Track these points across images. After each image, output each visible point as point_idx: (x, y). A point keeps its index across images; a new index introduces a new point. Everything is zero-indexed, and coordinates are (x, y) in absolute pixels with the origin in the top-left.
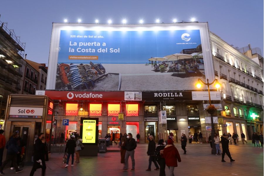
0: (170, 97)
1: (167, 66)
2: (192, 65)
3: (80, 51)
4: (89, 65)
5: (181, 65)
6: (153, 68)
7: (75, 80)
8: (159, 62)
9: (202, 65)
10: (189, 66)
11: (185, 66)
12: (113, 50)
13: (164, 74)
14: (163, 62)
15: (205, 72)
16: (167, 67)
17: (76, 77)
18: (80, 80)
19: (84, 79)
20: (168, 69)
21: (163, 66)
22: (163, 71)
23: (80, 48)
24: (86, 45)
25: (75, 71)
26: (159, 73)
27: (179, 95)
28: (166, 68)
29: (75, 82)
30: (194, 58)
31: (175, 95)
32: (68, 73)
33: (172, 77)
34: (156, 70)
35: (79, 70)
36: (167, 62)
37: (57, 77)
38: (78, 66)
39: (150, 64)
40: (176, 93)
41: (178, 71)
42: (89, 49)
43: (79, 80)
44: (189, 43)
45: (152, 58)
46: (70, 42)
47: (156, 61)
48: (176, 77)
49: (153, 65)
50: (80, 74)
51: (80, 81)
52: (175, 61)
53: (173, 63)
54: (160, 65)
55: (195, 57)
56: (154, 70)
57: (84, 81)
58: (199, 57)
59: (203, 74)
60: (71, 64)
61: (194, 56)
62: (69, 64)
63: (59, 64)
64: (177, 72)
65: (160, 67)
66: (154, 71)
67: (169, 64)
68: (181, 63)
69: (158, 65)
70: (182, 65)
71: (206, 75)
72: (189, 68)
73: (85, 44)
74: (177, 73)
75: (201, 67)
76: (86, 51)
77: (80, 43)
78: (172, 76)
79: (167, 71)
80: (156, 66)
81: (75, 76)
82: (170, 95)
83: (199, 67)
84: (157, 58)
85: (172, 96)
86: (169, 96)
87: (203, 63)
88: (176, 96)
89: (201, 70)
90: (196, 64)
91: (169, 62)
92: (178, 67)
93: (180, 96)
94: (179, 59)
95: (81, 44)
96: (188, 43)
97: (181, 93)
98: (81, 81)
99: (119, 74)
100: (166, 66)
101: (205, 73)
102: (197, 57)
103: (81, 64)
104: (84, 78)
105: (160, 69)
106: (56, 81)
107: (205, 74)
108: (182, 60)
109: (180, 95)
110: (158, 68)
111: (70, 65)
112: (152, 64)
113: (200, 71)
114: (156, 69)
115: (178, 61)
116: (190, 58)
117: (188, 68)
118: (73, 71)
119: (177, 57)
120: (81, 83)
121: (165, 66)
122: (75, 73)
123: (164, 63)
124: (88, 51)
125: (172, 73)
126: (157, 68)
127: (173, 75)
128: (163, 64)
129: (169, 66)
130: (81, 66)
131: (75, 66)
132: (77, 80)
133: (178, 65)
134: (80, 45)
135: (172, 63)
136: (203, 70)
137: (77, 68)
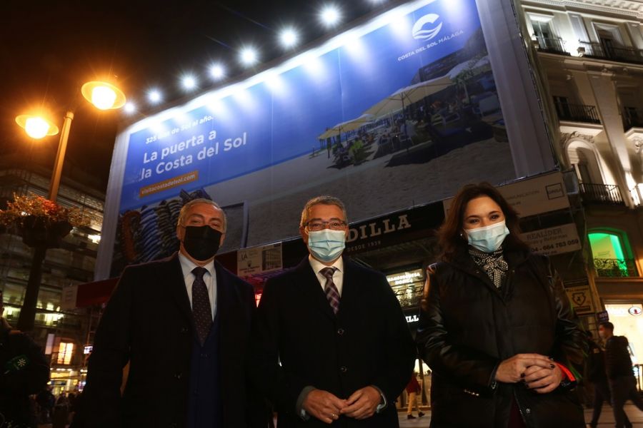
0: (369, 239)
1: (373, 138)
2: (451, 108)
3: (163, 171)
4: (178, 198)
5: (416, 122)
6: (333, 157)
7: (148, 247)
8: (348, 135)
9: (489, 96)
10: (444, 115)
11: (428, 119)
12: (232, 142)
13: (364, 166)
14: (359, 132)
15: (505, 118)
16: (372, 141)
17: (151, 239)
18: (158, 244)
19: (167, 239)
20: (375, 147)
21: (360, 143)
22: (360, 158)
23: (163, 163)
24: (175, 151)
25: (148, 223)
26: (350, 170)
27: (397, 225)
28: (370, 148)
29: (148, 252)
30: (460, 80)
31: (383, 229)
32: (136, 233)
33: (389, 169)
34: (341, 164)
35: (157, 219)
36: (370, 126)
37: (116, 247)
38: (155, 210)
39: (323, 148)
40: (386, 222)
41: (408, 144)
42: (179, 159)
43: (156, 243)
44: (437, 42)
45: (327, 130)
46: (146, 155)
47: (339, 137)
48: (402, 167)
49: (331, 151)
50: (160, 227)
51: (158, 246)
52: (396, 115)
53: (389, 125)
54: (351, 144)
55: (463, 78)
56: (334, 164)
57: (166, 244)
58: (475, 74)
59: (498, 126)
60: (144, 207)
61: (458, 77)
62: (139, 210)
63: (121, 216)
64: (403, 149)
65: (351, 152)
66: (333, 167)
67: (379, 132)
68: (415, 116)
69: (345, 144)
70: (419, 121)
71: (507, 127)
72: (444, 122)
73: (173, 150)
74: (406, 150)
75: (485, 104)
76: (174, 165)
77: (163, 151)
78: (387, 166)
79: (372, 156)
80: (339, 150)
81: (149, 236)
82: (368, 231)
83: (478, 106)
84: (343, 123)
85: (373, 234)
86: (364, 236)
87: (493, 89)
88: (387, 230)
89: (486, 114)
90: (466, 100)
91: (378, 124)
92: (405, 130)
93: (400, 228)
94: (407, 103)
95: (166, 152)
96: (435, 44)
97: (403, 218)
98: (161, 244)
99: (242, 205)
100: (370, 139)
101: (505, 121)
102: (468, 77)
103: (163, 203)
104: (165, 237)
105: (351, 154)
106: (114, 257)
107: (503, 124)
108: (418, 104)
109: (401, 223)
110: (344, 154)
111: (142, 210)
112: (329, 146)
113: (485, 119)
114: (341, 159)
115: (405, 111)
116: (445, 87)
117: (441, 125)
118: (145, 225)
119: (403, 99)
120: (158, 253)
121: (367, 143)
122: (149, 229)
123: (362, 132)
124: (178, 164)
125: (389, 157)
126: (342, 156)
127: (393, 163)
128: (360, 138)
129: (377, 139)
130: (162, 208)
131: (150, 210)
132: (152, 245)
133: (405, 126)
134: (163, 155)
135: (388, 123)
136: (497, 110)
137: (155, 214)
